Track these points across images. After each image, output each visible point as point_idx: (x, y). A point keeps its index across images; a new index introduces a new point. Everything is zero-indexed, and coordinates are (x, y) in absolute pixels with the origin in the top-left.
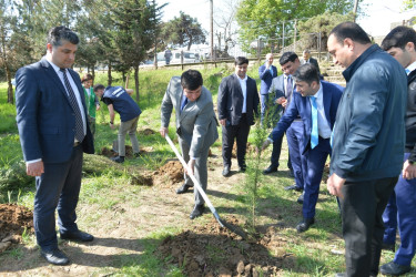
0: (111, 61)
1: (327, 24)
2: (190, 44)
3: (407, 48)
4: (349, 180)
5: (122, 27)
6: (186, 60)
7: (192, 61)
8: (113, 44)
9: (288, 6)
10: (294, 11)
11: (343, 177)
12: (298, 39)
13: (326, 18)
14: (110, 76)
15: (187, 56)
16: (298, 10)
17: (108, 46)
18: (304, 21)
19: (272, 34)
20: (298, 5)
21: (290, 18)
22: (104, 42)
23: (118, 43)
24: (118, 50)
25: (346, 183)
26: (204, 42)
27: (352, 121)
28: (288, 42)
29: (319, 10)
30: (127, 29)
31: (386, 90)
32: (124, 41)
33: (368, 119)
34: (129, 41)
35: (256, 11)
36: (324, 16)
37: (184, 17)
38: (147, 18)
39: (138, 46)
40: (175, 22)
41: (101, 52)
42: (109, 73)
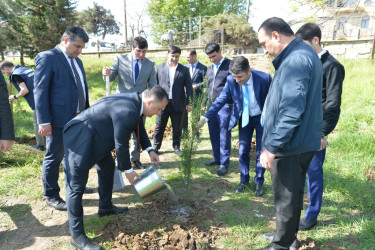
0: (23, 47)
1: (226, 22)
2: (104, 34)
3: (313, 41)
4: (278, 155)
5: (34, 13)
6: (102, 49)
7: (108, 50)
8: (26, 29)
9: (193, 4)
10: (198, 9)
11: (274, 152)
12: (202, 33)
13: (225, 17)
14: (22, 62)
15: (103, 45)
16: (201, 9)
17: (21, 31)
18: (208, 18)
19: (180, 28)
20: (201, 4)
21: (195, 15)
22: (15, 28)
23: (32, 29)
24: (31, 36)
25: (276, 158)
26: (118, 32)
27: (281, 104)
28: (194, 36)
29: (218, 10)
30: (40, 15)
31: (308, 77)
32: (38, 28)
33: (294, 102)
34: (43, 27)
35: (166, 7)
36: (224, 15)
37: (98, 8)
38: (62, 6)
39: (53, 33)
40: (89, 12)
41: (11, 37)
42: (22, 59)
